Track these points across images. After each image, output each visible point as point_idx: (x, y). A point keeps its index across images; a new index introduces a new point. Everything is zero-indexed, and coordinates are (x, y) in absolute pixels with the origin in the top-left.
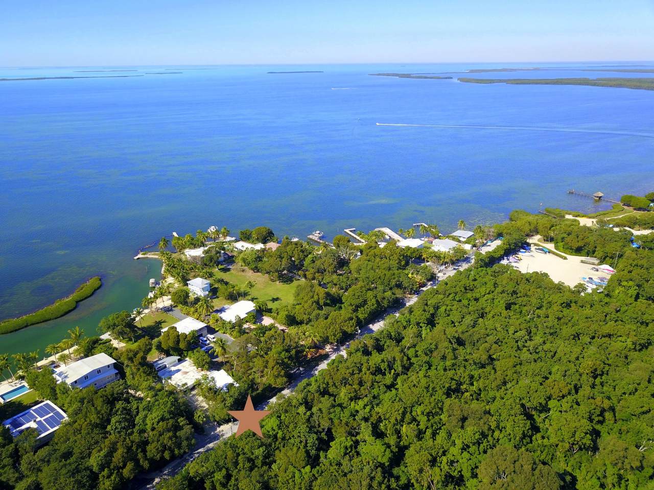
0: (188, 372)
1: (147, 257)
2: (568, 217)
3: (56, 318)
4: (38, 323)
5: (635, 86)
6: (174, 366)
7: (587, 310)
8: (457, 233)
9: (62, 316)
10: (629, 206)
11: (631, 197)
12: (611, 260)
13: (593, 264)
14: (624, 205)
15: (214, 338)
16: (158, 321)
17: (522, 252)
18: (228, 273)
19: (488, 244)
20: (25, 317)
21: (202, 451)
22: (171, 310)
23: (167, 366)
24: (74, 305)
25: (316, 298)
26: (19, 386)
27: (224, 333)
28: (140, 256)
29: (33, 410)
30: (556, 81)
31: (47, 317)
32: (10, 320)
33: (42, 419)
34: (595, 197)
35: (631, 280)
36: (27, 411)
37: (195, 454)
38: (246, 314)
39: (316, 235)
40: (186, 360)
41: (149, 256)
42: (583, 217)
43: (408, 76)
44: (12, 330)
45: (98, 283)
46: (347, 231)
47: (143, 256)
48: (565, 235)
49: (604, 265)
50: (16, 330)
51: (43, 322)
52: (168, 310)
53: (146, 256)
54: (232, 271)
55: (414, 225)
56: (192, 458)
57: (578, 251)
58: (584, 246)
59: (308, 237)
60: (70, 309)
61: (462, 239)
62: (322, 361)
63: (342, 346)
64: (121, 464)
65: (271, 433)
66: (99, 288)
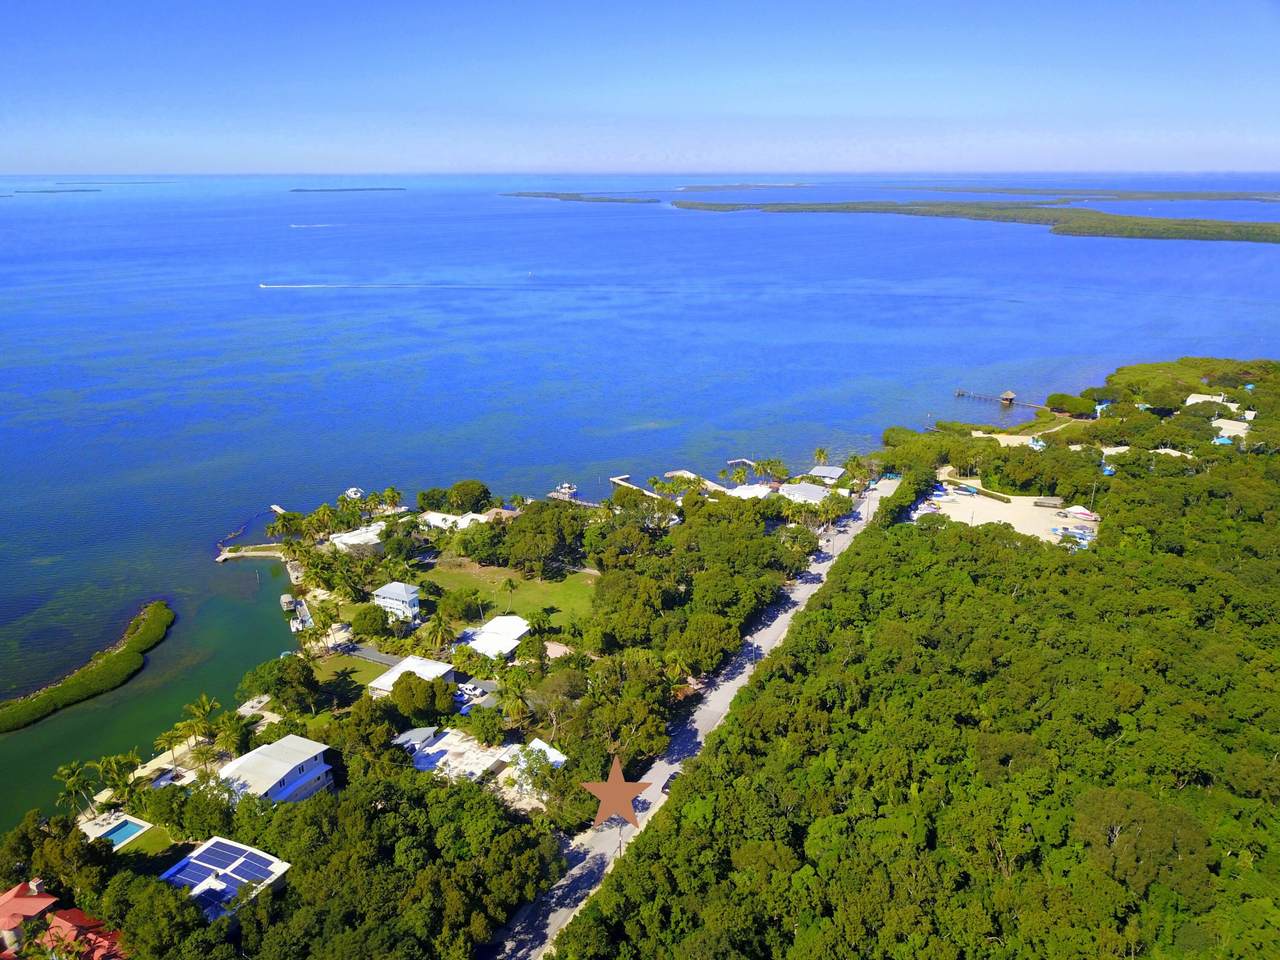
0: (463, 753)
1: (243, 557)
2: (975, 434)
3: (113, 689)
4: (78, 702)
5: (976, 216)
6: (430, 745)
7: (1094, 576)
8: (816, 471)
9: (124, 682)
10: (1061, 411)
11: (1063, 396)
12: (1084, 497)
13: (1055, 507)
14: (1052, 410)
15: (475, 689)
16: (339, 671)
17: (937, 496)
18: (430, 571)
19: (872, 487)
20: (41, 693)
21: (565, 883)
22: (354, 649)
23: (417, 747)
24: (138, 660)
25: (644, 597)
26: (116, 823)
27: (487, 678)
28: (226, 554)
29: (196, 858)
30: (845, 206)
31: (94, 687)
32: (13, 701)
33: (228, 871)
34: (1003, 400)
35: (1139, 524)
36: (183, 862)
37: (554, 889)
38: (518, 639)
39: (563, 490)
40: (447, 733)
41: (246, 554)
42: (1000, 432)
43: (577, 197)
44: (28, 720)
45: (166, 615)
46: (616, 480)
47: (233, 555)
48: (999, 463)
49: (1076, 507)
50: (35, 721)
51: (88, 698)
52: (349, 648)
53: (239, 554)
54: (438, 568)
55: (729, 462)
56: (553, 897)
57: (1025, 488)
58: (1035, 477)
59: (550, 495)
60: (136, 667)
61: (827, 481)
62: (695, 706)
63: (718, 677)
64: (461, 919)
65: (701, 826)
66: (173, 623)
